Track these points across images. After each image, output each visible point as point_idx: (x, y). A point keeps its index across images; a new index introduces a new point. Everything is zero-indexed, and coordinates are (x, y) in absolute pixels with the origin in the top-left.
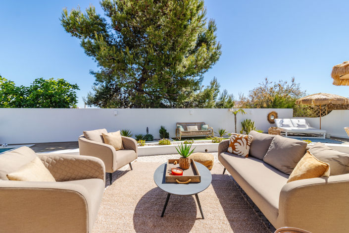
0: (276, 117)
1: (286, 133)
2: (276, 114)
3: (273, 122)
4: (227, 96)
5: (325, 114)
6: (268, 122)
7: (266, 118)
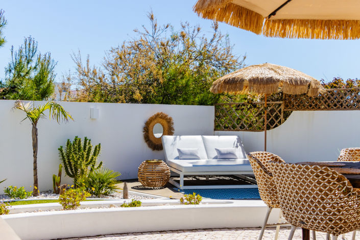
0: (169, 131)
1: (182, 176)
2: (169, 121)
3: (157, 146)
4: (35, 59)
5: (280, 122)
6: (145, 145)
7: (140, 134)
